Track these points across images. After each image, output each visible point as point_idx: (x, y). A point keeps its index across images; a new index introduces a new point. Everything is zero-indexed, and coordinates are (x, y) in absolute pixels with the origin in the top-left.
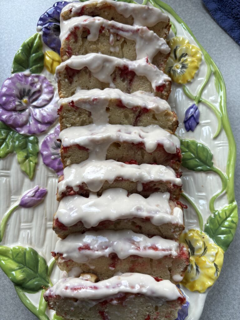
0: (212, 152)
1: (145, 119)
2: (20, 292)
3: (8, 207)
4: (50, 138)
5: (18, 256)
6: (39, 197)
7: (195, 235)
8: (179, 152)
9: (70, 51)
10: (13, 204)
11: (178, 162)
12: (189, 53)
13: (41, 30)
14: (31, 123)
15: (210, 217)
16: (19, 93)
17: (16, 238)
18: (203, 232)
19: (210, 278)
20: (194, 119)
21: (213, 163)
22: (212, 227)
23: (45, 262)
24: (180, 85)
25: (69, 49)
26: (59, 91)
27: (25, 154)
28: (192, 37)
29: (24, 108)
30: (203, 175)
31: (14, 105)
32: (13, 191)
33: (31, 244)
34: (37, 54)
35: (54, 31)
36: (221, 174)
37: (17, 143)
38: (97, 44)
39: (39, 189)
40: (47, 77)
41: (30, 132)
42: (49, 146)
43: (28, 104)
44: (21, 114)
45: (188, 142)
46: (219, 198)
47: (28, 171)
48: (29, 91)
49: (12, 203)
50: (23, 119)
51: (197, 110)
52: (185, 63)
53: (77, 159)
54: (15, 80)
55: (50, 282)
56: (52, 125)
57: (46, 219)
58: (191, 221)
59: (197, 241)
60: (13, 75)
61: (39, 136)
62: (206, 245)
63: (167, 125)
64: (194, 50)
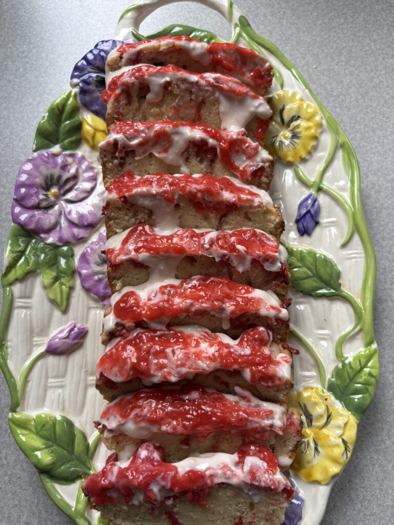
0: (340, 268)
1: (233, 220)
2: (47, 482)
3: (29, 354)
4: (92, 249)
5: (45, 428)
6: (75, 338)
7: (315, 395)
8: (285, 269)
9: (120, 117)
10: (36, 350)
11: (284, 284)
12: (303, 114)
13: (77, 85)
14: (63, 225)
15: (337, 367)
16: (44, 180)
17: (41, 402)
18: (325, 391)
19: (335, 461)
20: (312, 216)
21: (340, 285)
22: (339, 382)
23: (85, 438)
24: (290, 165)
25: (118, 115)
26: (104, 178)
27: (54, 274)
28: (307, 91)
29: (51, 204)
30: (325, 303)
31: (37, 200)
32: (36, 331)
33: (64, 409)
34: (72, 121)
35: (97, 86)
36: (353, 302)
37: (42, 256)
38: (161, 106)
39: (75, 327)
40: (87, 155)
41: (61, 239)
42: (90, 261)
43: (58, 197)
44: (47, 213)
45: (301, 251)
46: (349, 338)
47: (59, 300)
48: (60, 177)
49: (35, 348)
50: (50, 220)
51: (317, 203)
52: (298, 130)
53: (131, 281)
54: (39, 161)
55: (92, 468)
56: (95, 229)
57: (86, 372)
58: (307, 374)
59: (316, 404)
60: (35, 154)
61: (75, 245)
62: (331, 411)
63: (267, 228)
64: (310, 110)
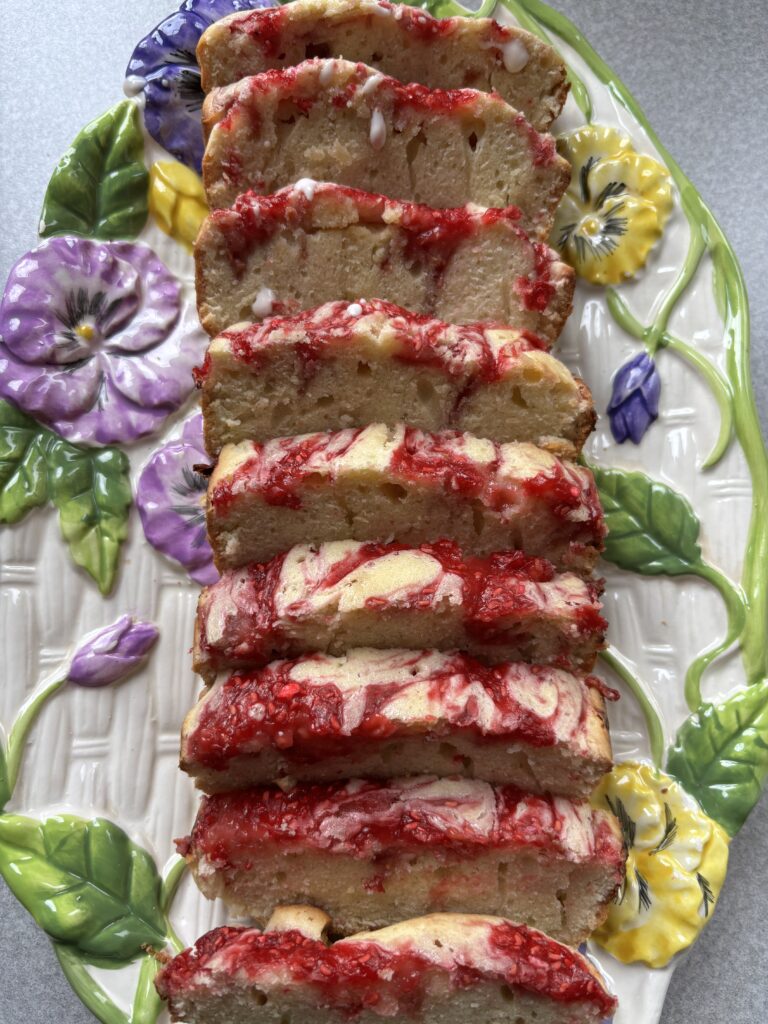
0: (698, 515)
1: (486, 404)
2: (73, 963)
3: (30, 685)
4: (169, 457)
5: (65, 848)
6: (131, 652)
7: (639, 781)
9: (236, 165)
10: (46, 676)
11: (593, 548)
12: (632, 181)
13: (139, 90)
14: (104, 403)
15: (687, 724)
16: (65, 305)
17: (57, 788)
18: (662, 773)
19: (684, 921)
20: (644, 402)
21: (699, 551)
22: (692, 756)
23: (153, 867)
24: (598, 289)
25: (231, 162)
26: (200, 302)
27: (85, 511)
28: (642, 130)
29: (80, 356)
30: (667, 587)
31: (49, 346)
32: (46, 634)
33: (106, 806)
34: (127, 170)
35: (183, 95)
36: (725, 588)
37: (59, 472)
38: (327, 144)
39: (130, 626)
40: (159, 249)
41: (100, 435)
42: (163, 483)
43: (95, 340)
44: (70, 376)
45: (619, 478)
46: (720, 663)
47: (95, 568)
48: (100, 296)
49: (43, 673)
50: (77, 391)
51: (654, 375)
52: (619, 215)
53: (259, 535)
54: (52, 259)
55: (169, 932)
56: (175, 414)
57: (155, 724)
58: (624, 735)
59: (643, 800)
60: (45, 242)
61: (131, 448)
62: (674, 814)
63: (558, 424)
64: (647, 173)
